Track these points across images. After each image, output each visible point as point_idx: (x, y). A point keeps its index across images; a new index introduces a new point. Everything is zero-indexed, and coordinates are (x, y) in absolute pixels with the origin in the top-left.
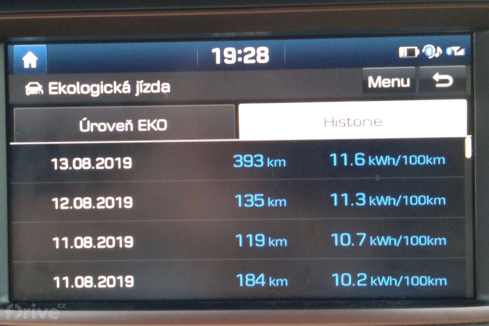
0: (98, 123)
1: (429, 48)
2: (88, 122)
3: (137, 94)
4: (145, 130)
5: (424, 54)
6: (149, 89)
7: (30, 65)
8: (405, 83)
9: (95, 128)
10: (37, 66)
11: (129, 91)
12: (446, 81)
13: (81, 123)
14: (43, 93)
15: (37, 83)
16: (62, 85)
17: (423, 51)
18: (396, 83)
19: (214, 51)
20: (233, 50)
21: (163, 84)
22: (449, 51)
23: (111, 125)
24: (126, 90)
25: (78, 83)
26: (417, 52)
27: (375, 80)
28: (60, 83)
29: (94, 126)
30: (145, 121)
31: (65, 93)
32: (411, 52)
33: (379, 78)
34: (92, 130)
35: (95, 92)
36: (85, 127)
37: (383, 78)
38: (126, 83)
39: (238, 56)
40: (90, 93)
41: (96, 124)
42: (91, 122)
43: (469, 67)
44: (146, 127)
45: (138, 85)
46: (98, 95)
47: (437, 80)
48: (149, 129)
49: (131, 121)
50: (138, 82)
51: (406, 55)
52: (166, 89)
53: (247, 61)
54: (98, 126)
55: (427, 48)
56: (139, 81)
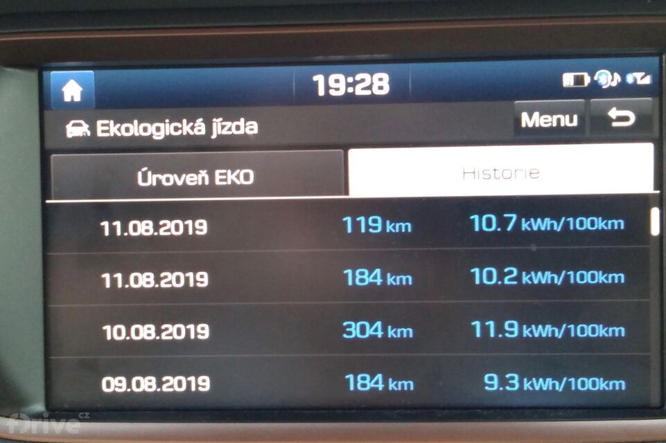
0: (162, 174)
1: (603, 75)
2: (150, 173)
3: (214, 136)
4: (224, 183)
5: (596, 81)
6: (230, 129)
7: (72, 97)
8: (571, 121)
9: (159, 181)
10: (81, 98)
11: (203, 132)
12: (626, 119)
13: (140, 174)
14: (89, 134)
15: (82, 122)
16: (115, 124)
17: (596, 78)
18: (559, 120)
19: (315, 78)
20: (341, 77)
21: (248, 123)
22: (630, 79)
23: (180, 177)
24: (199, 131)
25: (136, 122)
26: (587, 80)
27: (530, 118)
28: (112, 122)
29: (157, 179)
30: (224, 171)
31: (119, 134)
32: (579, 80)
33: (536, 114)
34: (154, 184)
35: (158, 134)
36: (145, 179)
37: (541, 115)
38: (199, 121)
39: (348, 85)
40: (152, 135)
41: (160, 176)
42: (153, 173)
43: (657, 100)
44: (225, 180)
45: (214, 125)
46: (162, 137)
47: (614, 117)
48: (229, 183)
49: (206, 171)
50: (214, 120)
51: (572, 84)
52: (252, 130)
53: (359, 91)
54: (163, 178)
55: (601, 74)
56: (217, 118)
